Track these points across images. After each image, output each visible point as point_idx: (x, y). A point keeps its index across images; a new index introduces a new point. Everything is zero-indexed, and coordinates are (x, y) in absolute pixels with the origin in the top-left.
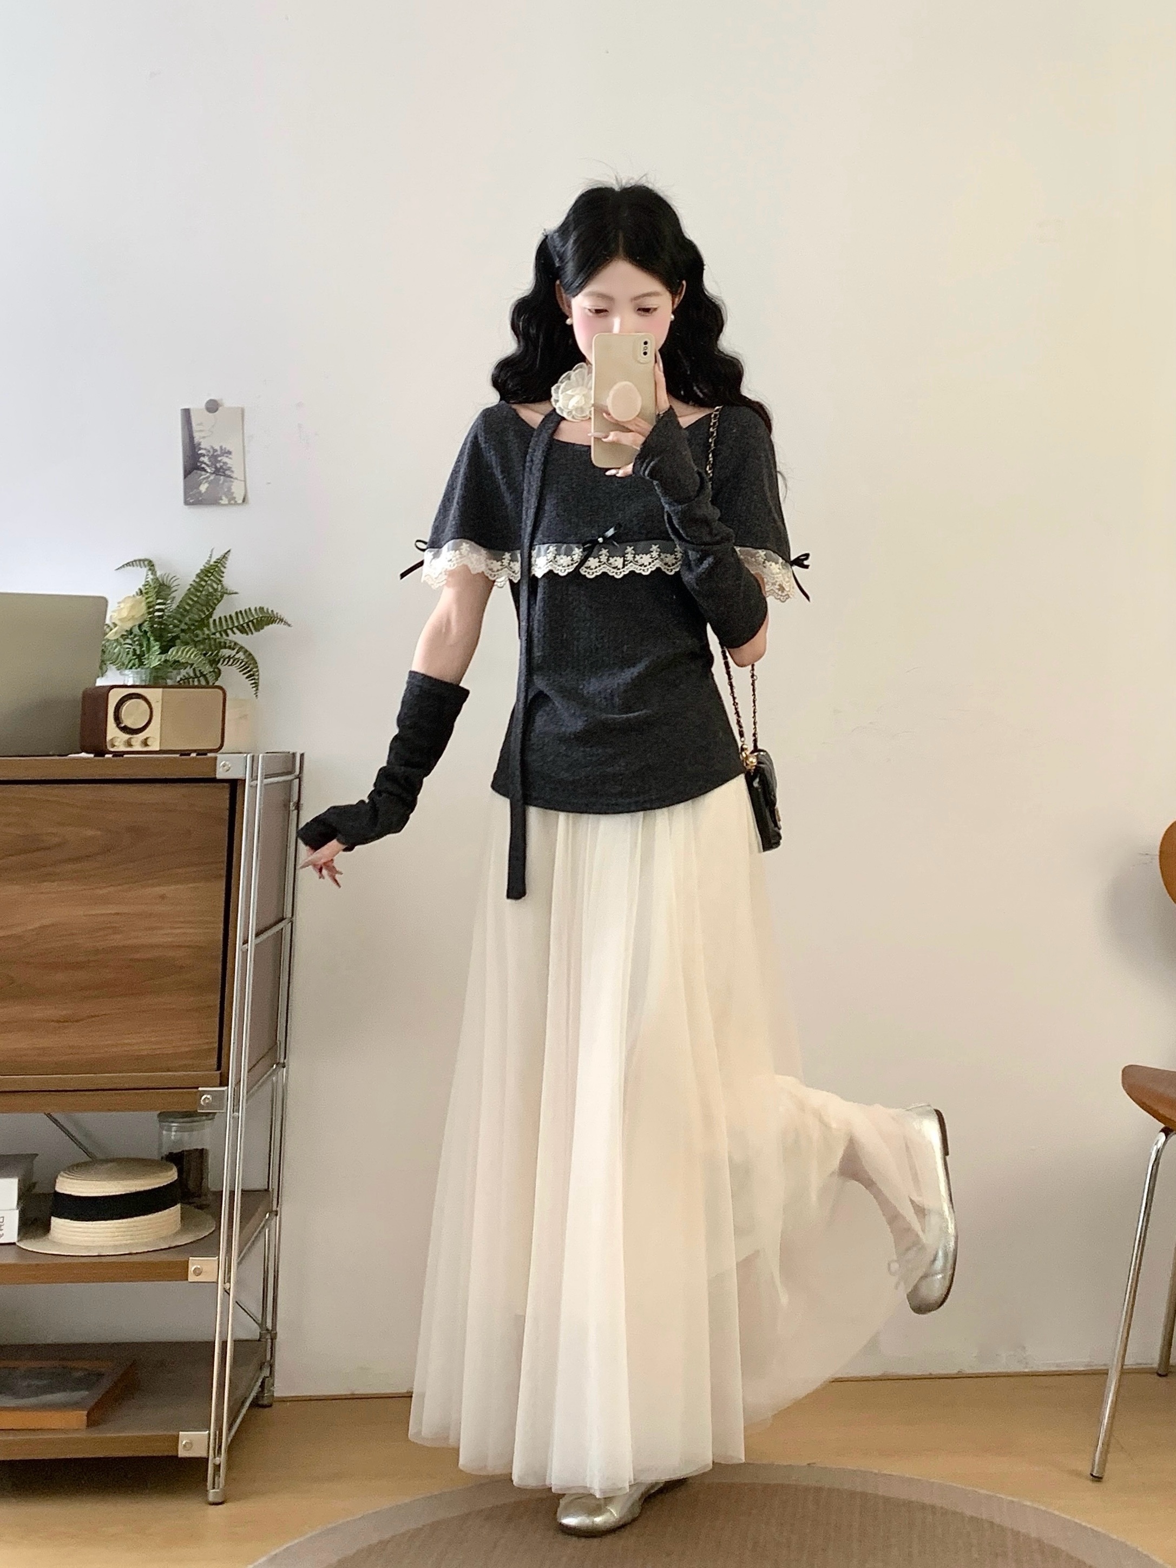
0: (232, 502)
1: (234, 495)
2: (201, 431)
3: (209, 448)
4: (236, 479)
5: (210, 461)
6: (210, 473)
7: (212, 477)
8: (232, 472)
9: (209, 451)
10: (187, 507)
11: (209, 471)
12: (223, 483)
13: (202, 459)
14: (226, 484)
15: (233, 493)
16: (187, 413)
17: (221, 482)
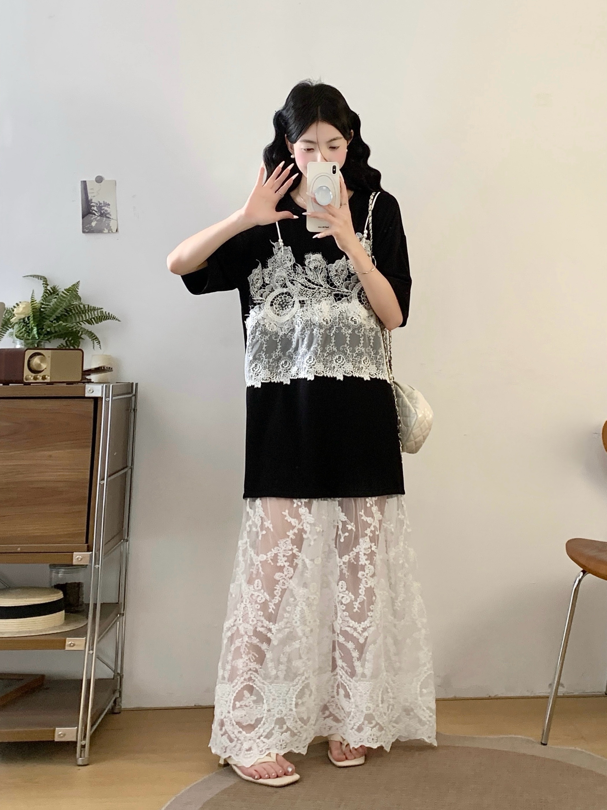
0: (110, 231)
1: (112, 228)
2: (93, 193)
3: (96, 202)
4: (112, 219)
5: (97, 209)
6: (98, 216)
7: (99, 218)
8: (110, 215)
9: (97, 204)
10: (84, 234)
11: (97, 214)
12: (105, 221)
13: (93, 208)
14: (106, 222)
15: (110, 227)
16: (84, 183)
17: (104, 220)
